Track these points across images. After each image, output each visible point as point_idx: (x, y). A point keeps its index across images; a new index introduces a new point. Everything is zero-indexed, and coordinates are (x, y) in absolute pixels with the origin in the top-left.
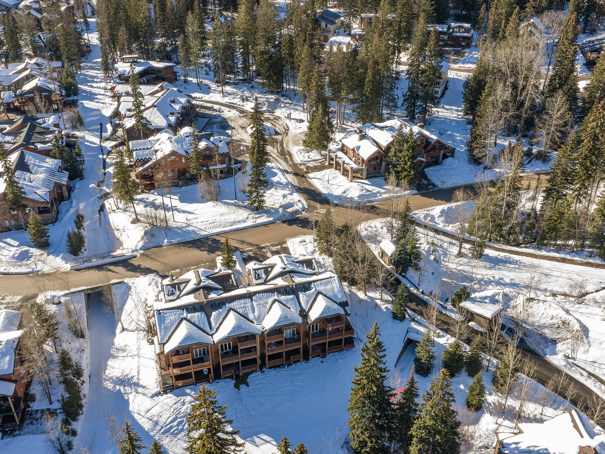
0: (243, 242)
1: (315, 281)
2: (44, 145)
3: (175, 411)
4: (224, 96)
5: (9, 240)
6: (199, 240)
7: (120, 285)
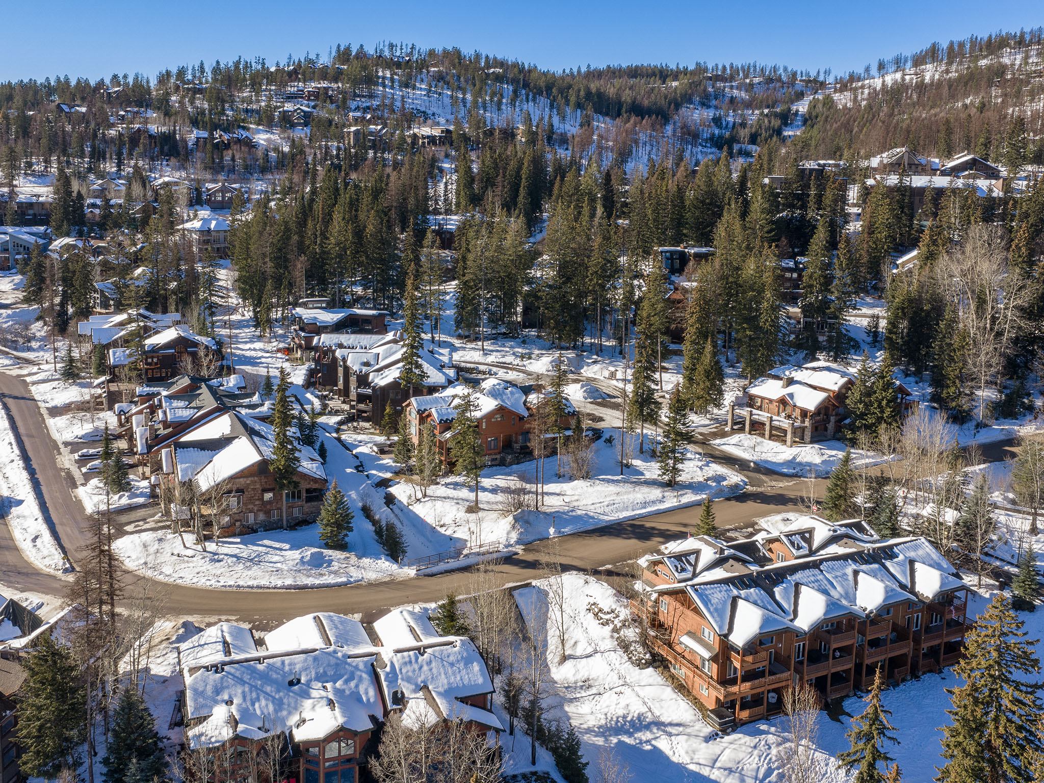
0: (685, 525)
1: (897, 545)
2: (251, 411)
3: (762, 759)
4: (486, 354)
5: (266, 542)
6: (606, 527)
7: (526, 590)
